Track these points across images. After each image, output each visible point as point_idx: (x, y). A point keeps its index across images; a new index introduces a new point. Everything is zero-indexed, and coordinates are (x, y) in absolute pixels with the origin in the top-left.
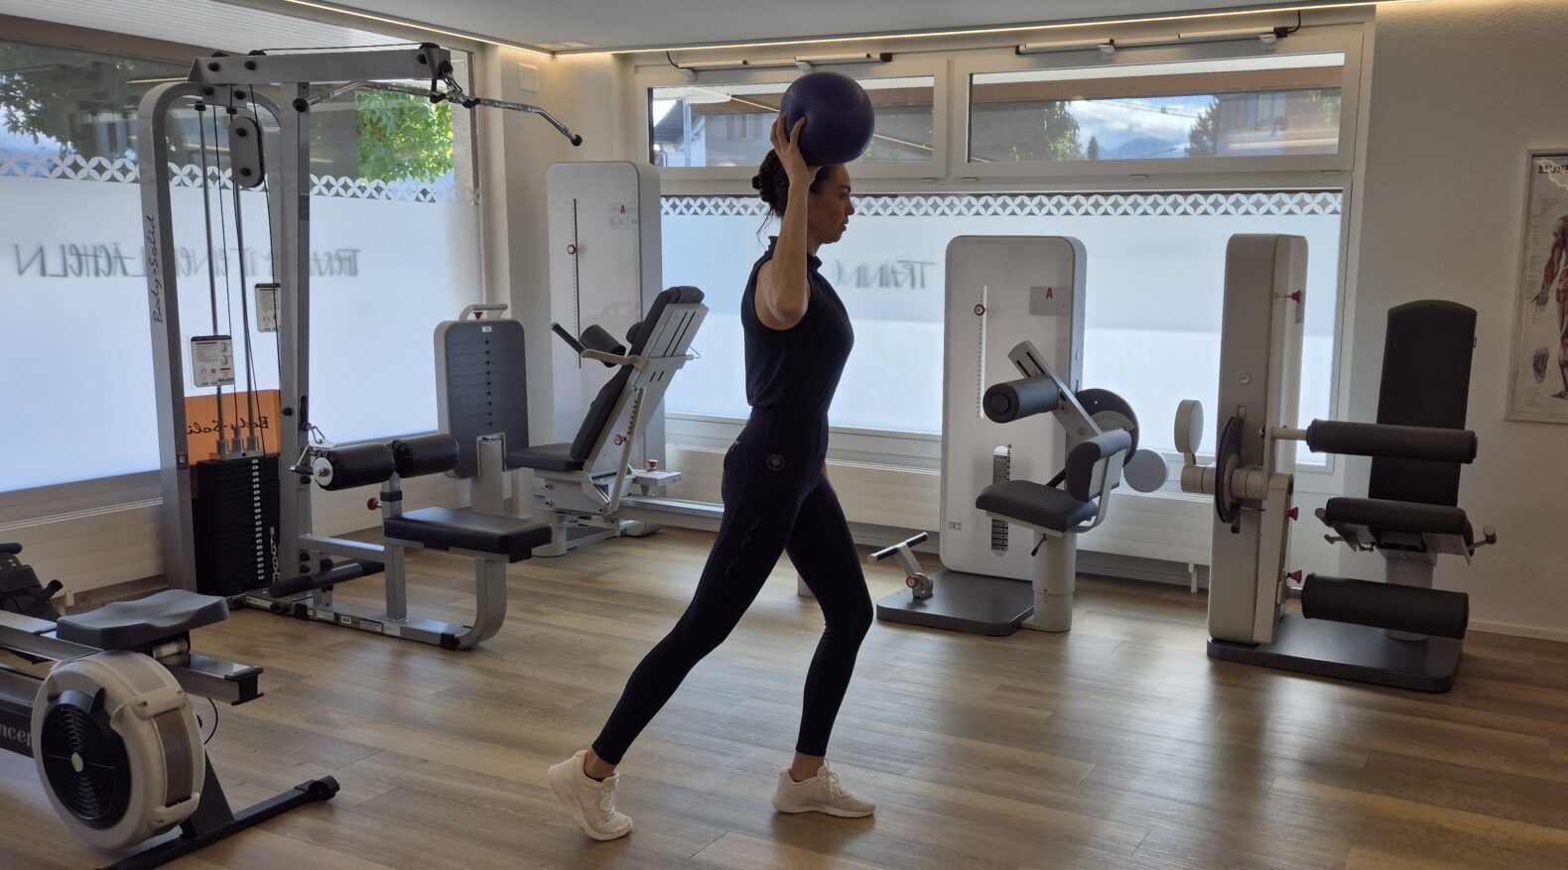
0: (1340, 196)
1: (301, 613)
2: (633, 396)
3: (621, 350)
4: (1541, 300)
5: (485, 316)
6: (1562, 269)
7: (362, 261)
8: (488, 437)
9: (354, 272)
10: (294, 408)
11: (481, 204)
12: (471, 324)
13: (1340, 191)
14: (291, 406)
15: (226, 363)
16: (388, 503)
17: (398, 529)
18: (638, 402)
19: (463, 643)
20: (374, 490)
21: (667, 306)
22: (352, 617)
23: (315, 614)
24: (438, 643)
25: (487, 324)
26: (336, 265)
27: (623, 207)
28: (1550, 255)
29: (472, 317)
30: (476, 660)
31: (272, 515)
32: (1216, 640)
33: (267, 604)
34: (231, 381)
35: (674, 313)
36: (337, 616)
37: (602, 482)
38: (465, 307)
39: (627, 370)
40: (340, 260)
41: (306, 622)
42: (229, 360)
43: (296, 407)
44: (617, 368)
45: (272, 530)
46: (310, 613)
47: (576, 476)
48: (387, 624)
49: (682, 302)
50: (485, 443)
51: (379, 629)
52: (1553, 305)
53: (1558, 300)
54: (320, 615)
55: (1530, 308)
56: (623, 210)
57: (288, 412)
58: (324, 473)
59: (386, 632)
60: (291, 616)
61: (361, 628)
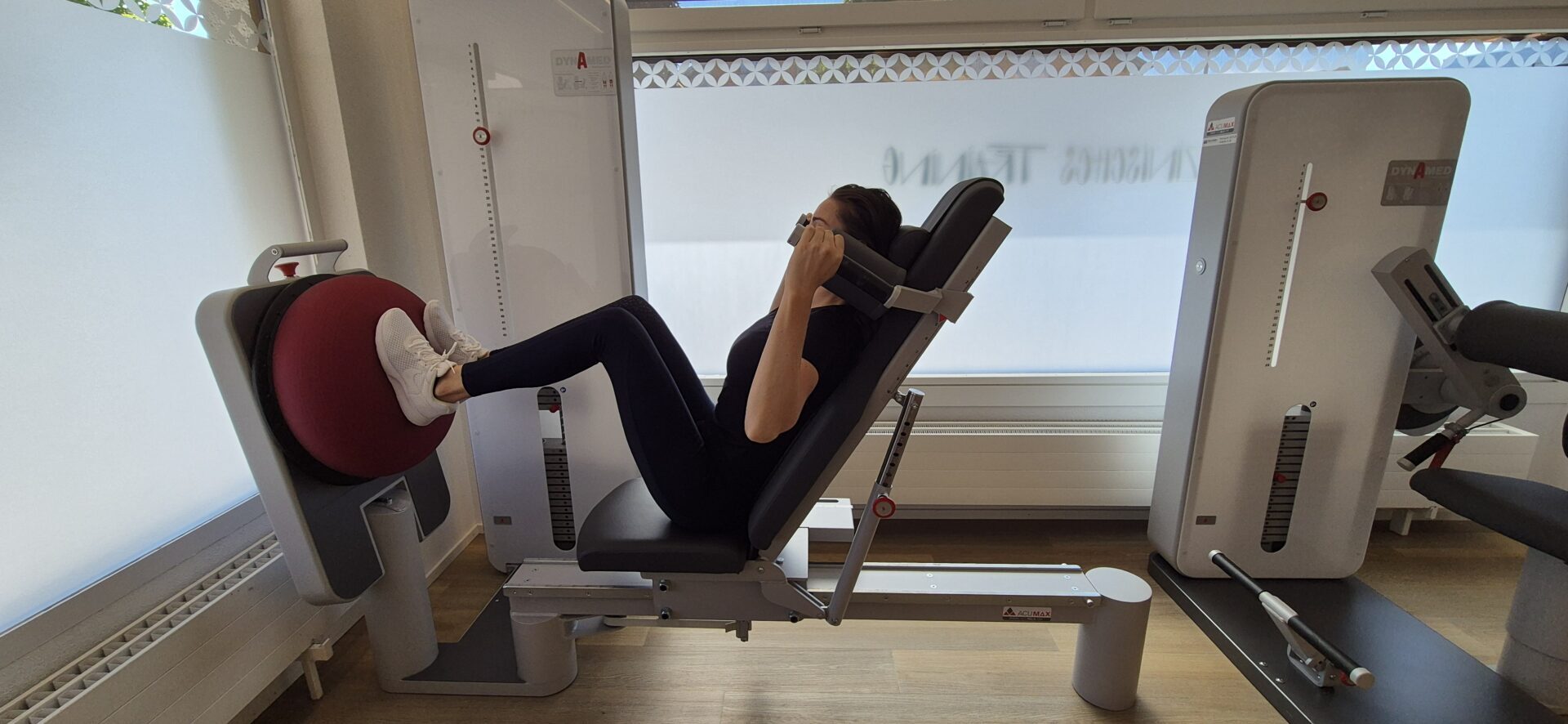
5: (303, 269)
11: (272, 51)
12: (274, 289)
25: (308, 284)
27: (582, 55)
29: (275, 275)
38: (261, 257)
56: (582, 61)
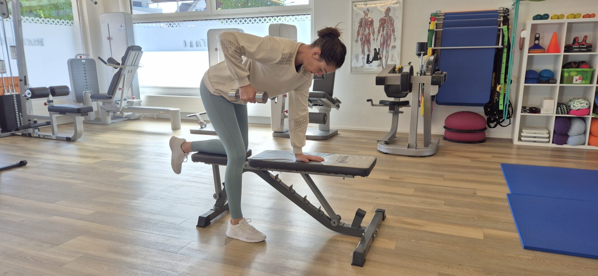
0: (310, 15)
1: (30, 135)
2: (123, 77)
3: (118, 64)
4: (357, 41)
5: (83, 57)
6: (361, 32)
7: (45, 42)
8: (87, 92)
9: (42, 45)
10: (23, 80)
11: (81, 26)
12: (78, 59)
13: (310, 14)
14: (22, 79)
15: (3, 68)
16: (49, 103)
17: (52, 110)
18: (124, 78)
19: (72, 139)
20: (45, 100)
21: (130, 51)
22: (43, 135)
23: (33, 135)
24: (66, 140)
25: (83, 59)
26: (37, 43)
28: (358, 29)
29: (78, 57)
30: (76, 143)
31: (20, 110)
32: (275, 132)
33: (20, 134)
34: (5, 72)
35: (132, 54)
36: (39, 135)
37: (118, 102)
38: (76, 54)
39: (121, 69)
40: (38, 41)
41: (31, 138)
42: (4, 67)
43: (23, 79)
44: (118, 69)
45: (21, 114)
46: (32, 135)
47: (110, 100)
48: (52, 136)
49: (134, 50)
50: (86, 93)
51: (50, 138)
52: (360, 42)
53: (361, 41)
54: (35, 135)
55: (354, 43)
56: (121, 26)
57: (21, 80)
58: (29, 94)
59: (52, 138)
60: (27, 136)
61: (45, 138)
